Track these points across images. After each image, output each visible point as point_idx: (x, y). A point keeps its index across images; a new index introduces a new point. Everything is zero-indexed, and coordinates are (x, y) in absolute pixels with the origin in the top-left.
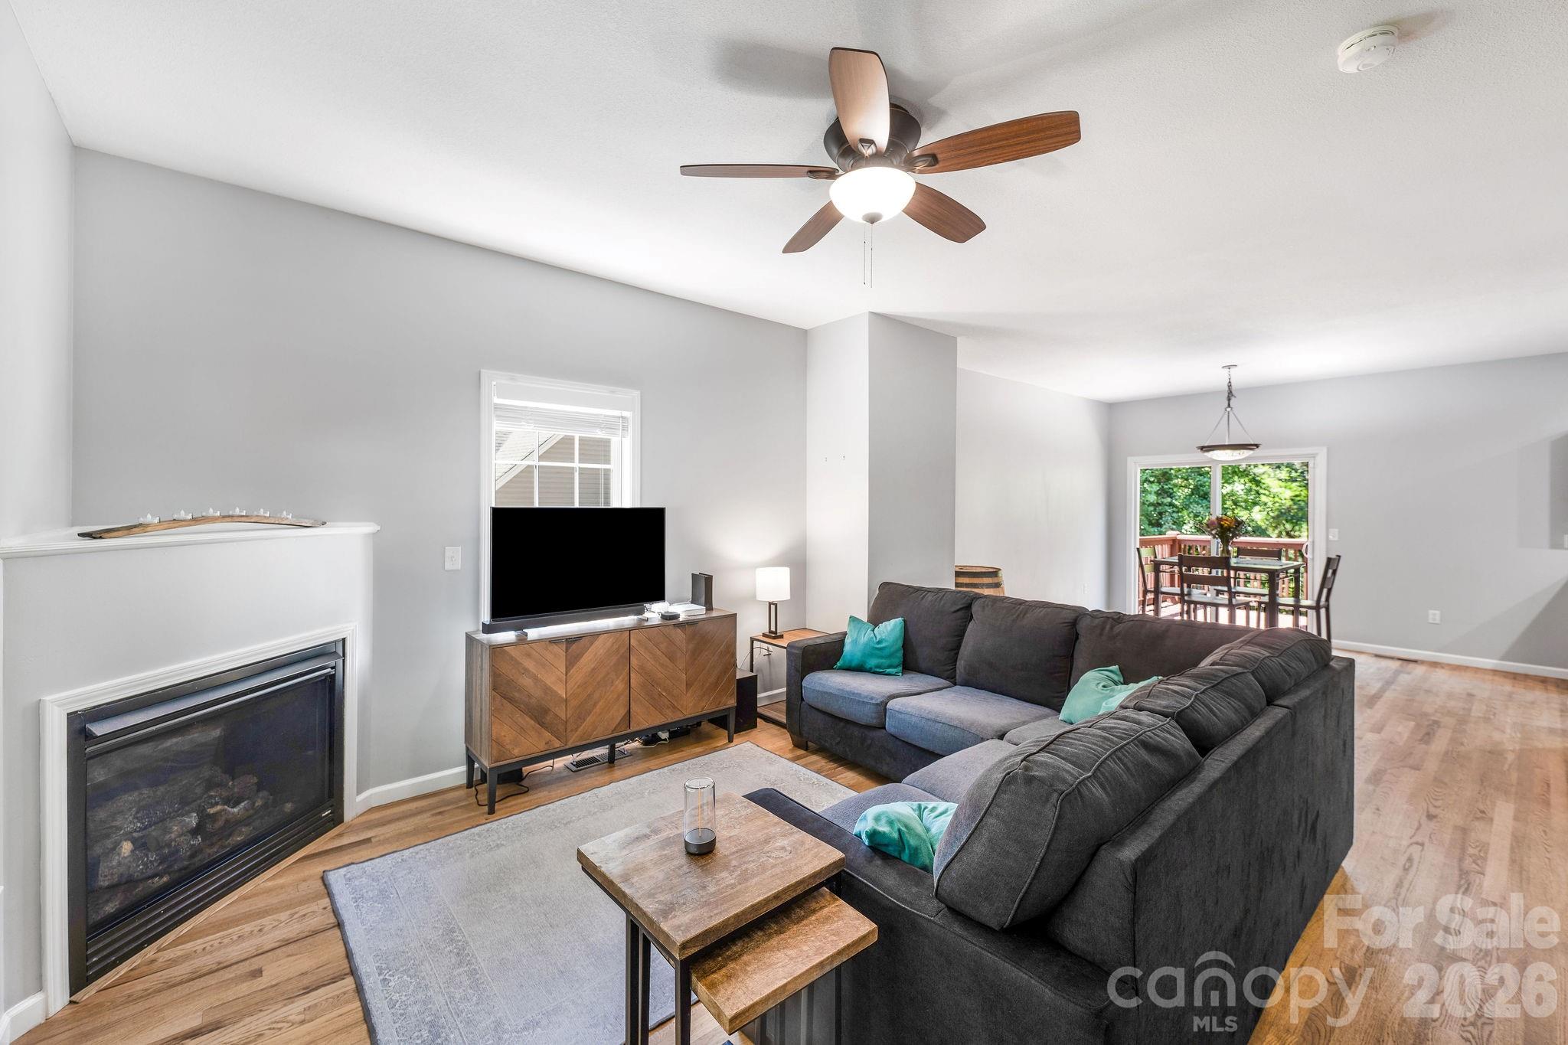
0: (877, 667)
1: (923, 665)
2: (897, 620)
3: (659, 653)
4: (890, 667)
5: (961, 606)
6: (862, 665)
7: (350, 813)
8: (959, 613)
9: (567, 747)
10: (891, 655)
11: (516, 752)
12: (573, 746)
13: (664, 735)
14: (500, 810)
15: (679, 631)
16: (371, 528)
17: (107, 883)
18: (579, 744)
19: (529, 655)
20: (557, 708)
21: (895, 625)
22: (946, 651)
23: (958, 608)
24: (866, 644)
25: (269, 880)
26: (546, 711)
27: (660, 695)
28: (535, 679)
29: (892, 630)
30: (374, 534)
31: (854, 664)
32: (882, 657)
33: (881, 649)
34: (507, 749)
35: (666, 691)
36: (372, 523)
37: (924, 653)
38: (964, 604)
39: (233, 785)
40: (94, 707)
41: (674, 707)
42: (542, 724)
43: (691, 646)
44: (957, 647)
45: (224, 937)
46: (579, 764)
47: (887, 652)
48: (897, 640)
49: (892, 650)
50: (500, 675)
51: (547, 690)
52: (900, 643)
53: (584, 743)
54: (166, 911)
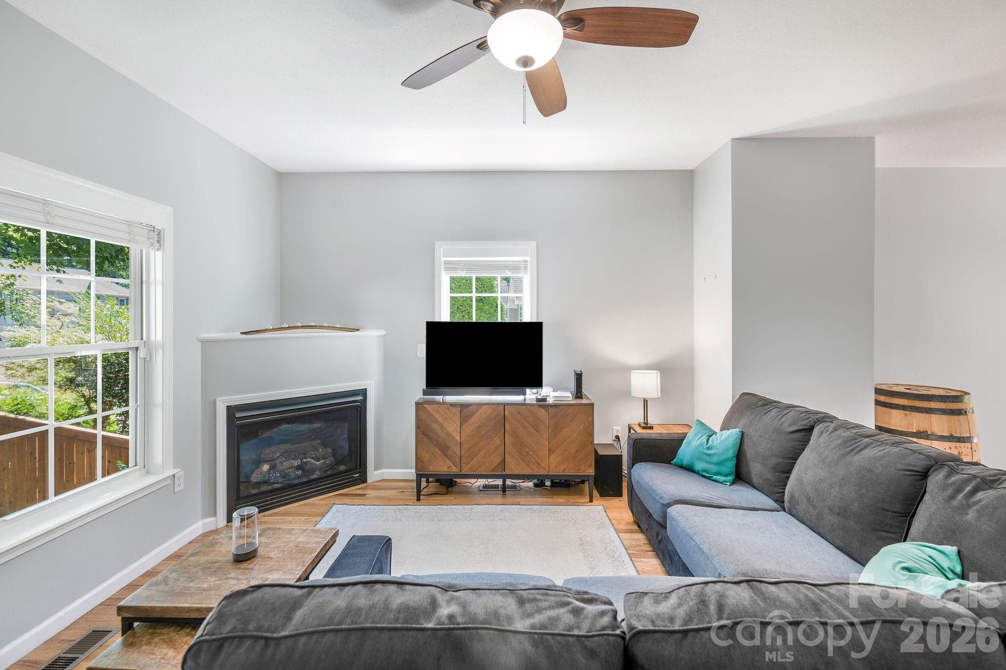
0: (704, 471)
1: (755, 480)
2: (734, 430)
3: (526, 423)
4: (717, 474)
5: (802, 428)
6: (691, 466)
7: (370, 479)
8: (798, 435)
9: (461, 473)
10: (719, 463)
11: (431, 468)
12: (466, 473)
13: (548, 483)
14: (423, 499)
15: (542, 410)
16: (382, 332)
17: (255, 481)
18: (469, 473)
19: (438, 412)
20: (454, 448)
21: (729, 436)
22: (777, 472)
23: (796, 428)
24: (696, 448)
25: (320, 500)
26: (448, 448)
27: (528, 453)
28: (441, 426)
29: (725, 439)
30: (384, 336)
31: (685, 462)
32: (710, 463)
33: (709, 455)
34: (426, 465)
35: (532, 451)
36: (383, 330)
37: (755, 469)
38: (804, 425)
39: (321, 451)
40: (239, 405)
41: (539, 465)
42: (446, 455)
43: (552, 423)
44: (789, 471)
45: (280, 519)
46: (486, 487)
47: (715, 459)
48: (727, 450)
49: (721, 458)
50: (421, 421)
51: (449, 434)
52: (731, 454)
53: (472, 473)
54: (271, 500)
